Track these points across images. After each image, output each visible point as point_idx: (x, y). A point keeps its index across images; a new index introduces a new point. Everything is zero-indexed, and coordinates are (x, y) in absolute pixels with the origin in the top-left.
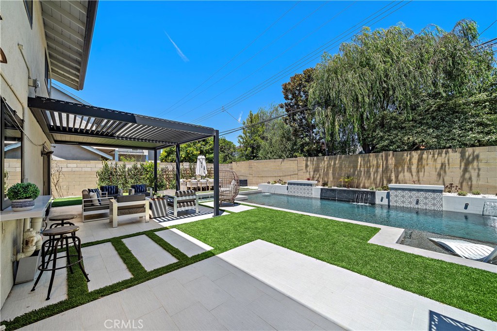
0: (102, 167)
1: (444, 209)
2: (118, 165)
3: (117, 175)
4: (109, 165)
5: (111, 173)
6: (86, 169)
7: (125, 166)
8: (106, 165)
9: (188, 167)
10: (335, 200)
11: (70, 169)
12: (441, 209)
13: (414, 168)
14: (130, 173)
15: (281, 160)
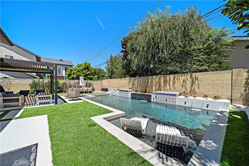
0: (32, 82)
1: (177, 104)
2: (40, 81)
3: (39, 86)
4: (35, 81)
5: (36, 84)
6: (24, 83)
7: (43, 81)
8: (34, 81)
9: (77, 82)
10: (136, 99)
11: (15, 83)
12: (175, 104)
13: (171, 82)
14: (46, 85)
15: (120, 79)
